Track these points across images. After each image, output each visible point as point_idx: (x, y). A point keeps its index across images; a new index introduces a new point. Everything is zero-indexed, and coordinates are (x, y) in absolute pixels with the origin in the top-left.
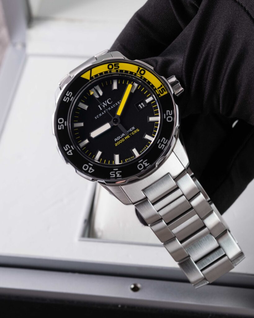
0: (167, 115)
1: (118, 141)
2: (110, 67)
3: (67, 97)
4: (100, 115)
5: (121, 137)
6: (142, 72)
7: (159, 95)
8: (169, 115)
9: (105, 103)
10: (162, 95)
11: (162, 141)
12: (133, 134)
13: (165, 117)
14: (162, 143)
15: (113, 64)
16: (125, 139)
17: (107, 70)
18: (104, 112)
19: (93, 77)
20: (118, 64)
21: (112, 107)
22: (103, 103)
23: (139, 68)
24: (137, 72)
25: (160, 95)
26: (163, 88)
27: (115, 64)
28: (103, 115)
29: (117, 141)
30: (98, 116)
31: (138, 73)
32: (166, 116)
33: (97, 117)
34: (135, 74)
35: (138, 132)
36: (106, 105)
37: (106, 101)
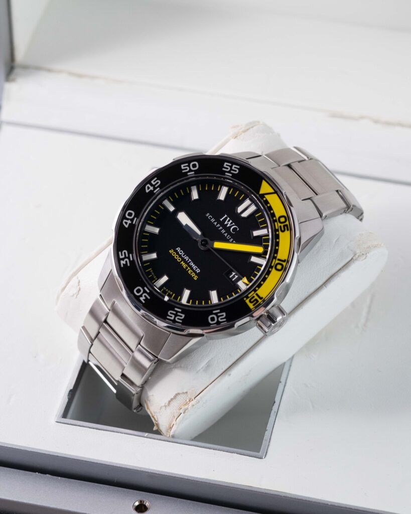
0: (219, 314)
1: (178, 253)
2: (282, 220)
3: (231, 167)
4: (213, 220)
5: (184, 255)
6: (279, 267)
7: (247, 297)
8: (218, 317)
9: (231, 223)
10: (247, 301)
11: (179, 314)
12: (189, 272)
13: (214, 312)
14: (176, 315)
15: (287, 223)
16: (181, 261)
17: (277, 216)
18: (217, 224)
19: (264, 197)
20: (288, 230)
21: (226, 234)
22: (231, 221)
23: (284, 261)
24: (279, 260)
25: (247, 299)
26: (258, 301)
27: (287, 225)
28: (212, 224)
29: (176, 251)
30: (210, 217)
31: (277, 262)
32: (216, 314)
33: (209, 215)
34: (275, 258)
35: (192, 278)
36: (228, 226)
37: (233, 224)
